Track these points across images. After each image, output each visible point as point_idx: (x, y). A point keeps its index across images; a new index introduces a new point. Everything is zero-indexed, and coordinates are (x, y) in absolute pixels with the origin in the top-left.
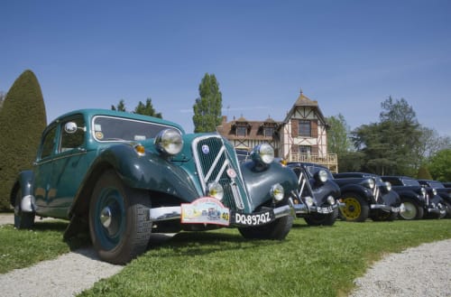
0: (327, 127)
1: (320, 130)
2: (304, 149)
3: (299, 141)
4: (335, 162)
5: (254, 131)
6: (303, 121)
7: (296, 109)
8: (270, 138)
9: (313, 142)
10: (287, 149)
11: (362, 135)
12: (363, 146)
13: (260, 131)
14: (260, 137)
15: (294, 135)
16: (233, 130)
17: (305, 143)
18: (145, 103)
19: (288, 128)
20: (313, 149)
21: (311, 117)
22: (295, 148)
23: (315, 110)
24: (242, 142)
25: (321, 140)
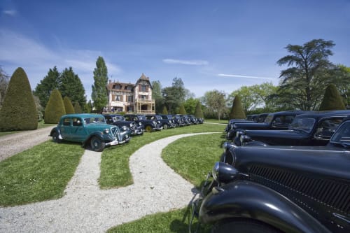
0: (152, 89)
1: (149, 89)
2: (143, 97)
3: (141, 93)
4: (154, 102)
5: (123, 88)
6: (144, 86)
7: (140, 81)
8: (130, 91)
9: (146, 94)
10: (136, 97)
11: (165, 91)
12: (165, 95)
13: (126, 88)
14: (126, 91)
15: (140, 91)
16: (114, 87)
17: (144, 94)
18: (69, 69)
19: (137, 88)
20: (147, 97)
21: (146, 84)
22: (140, 96)
23: (148, 81)
24: (118, 92)
25: (149, 93)
